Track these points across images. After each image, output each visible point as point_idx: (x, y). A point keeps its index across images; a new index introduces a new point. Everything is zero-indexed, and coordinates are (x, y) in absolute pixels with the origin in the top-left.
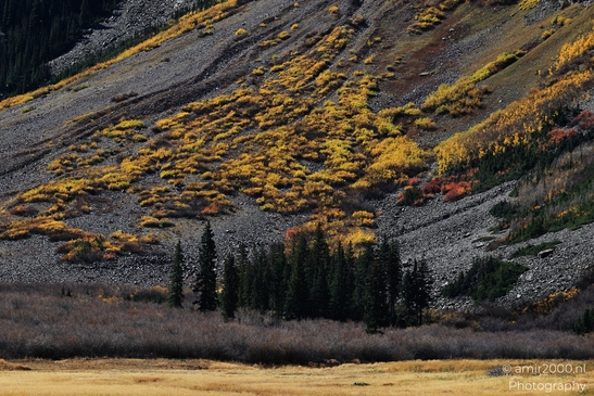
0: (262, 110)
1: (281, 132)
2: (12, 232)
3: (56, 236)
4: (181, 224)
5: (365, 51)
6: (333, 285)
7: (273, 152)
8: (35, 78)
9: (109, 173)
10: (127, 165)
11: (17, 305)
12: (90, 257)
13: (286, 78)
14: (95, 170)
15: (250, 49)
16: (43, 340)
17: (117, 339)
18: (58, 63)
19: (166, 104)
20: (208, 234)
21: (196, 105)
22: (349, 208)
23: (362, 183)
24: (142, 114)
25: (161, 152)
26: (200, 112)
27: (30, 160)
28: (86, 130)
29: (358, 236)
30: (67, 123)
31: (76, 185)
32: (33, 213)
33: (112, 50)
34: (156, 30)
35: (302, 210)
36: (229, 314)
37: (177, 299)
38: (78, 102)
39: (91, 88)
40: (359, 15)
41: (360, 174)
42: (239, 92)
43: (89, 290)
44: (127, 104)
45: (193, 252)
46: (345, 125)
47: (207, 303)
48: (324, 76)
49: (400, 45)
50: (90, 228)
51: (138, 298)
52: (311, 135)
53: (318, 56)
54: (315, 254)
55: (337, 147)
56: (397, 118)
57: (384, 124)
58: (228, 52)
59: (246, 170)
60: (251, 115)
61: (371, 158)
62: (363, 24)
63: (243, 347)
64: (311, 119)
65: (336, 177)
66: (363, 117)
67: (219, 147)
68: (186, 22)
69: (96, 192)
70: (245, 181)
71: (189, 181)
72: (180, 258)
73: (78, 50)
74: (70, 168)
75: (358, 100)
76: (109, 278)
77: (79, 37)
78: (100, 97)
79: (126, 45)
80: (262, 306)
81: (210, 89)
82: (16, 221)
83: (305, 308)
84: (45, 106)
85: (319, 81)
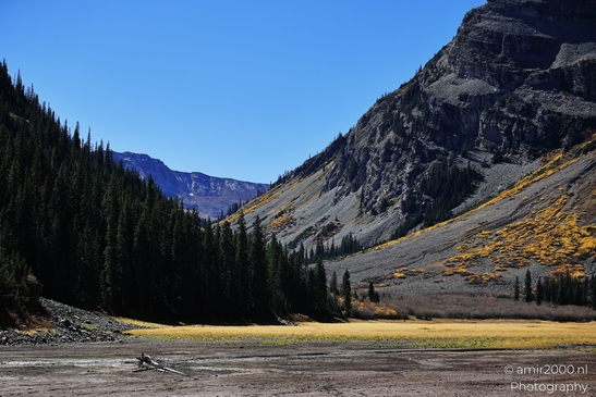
0: (536, 227)
1: (544, 235)
2: (447, 273)
3: (463, 274)
4: (509, 270)
5: (574, 205)
6: (575, 293)
7: (542, 243)
8: (447, 216)
9: (480, 251)
10: (487, 248)
11: (458, 300)
12: (477, 282)
13: (544, 215)
14: (475, 250)
15: (530, 204)
16: (477, 312)
17: (502, 312)
18: (455, 210)
19: (499, 225)
20: (528, 273)
21: (511, 225)
22: (573, 264)
23: (577, 254)
24: (490, 229)
25: (499, 243)
26: (513, 228)
27: (450, 246)
28: (470, 235)
29: (578, 274)
30: (462, 232)
31: (469, 256)
32: (453, 266)
33: (476, 205)
34: (492, 198)
35: (555, 264)
36: (539, 303)
37: (517, 298)
38: (466, 225)
39: (470, 219)
40: (570, 191)
41: (576, 251)
42: (527, 220)
43: (481, 295)
44: (484, 225)
45: (522, 279)
46: (569, 232)
47: (529, 299)
48: (559, 214)
49: (587, 202)
50: (476, 271)
51: (499, 297)
52: (556, 236)
53: (556, 206)
54: (567, 281)
55: (566, 241)
56: (588, 229)
57: (584, 232)
58: (521, 206)
59: (532, 249)
60: (532, 229)
61: (580, 244)
62: (572, 194)
63: (551, 315)
64: (555, 230)
65: (567, 252)
66: (576, 229)
67: (521, 241)
68: (503, 194)
69: (476, 258)
70: (532, 254)
71: (511, 254)
72: (517, 282)
73: (463, 205)
74: (465, 250)
75: (573, 223)
76: (486, 290)
77: (462, 201)
78: (474, 223)
79: (481, 203)
80: (548, 300)
81: (515, 219)
82: (447, 269)
83: (564, 302)
84: (453, 226)
85: (557, 215)
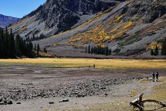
0: (93, 33)
1: (95, 35)
3: (73, 45)
4: (85, 44)
5: (104, 27)
7: (94, 37)
8: (69, 29)
9: (77, 39)
10: (80, 38)
11: (70, 52)
12: (76, 47)
13: (95, 29)
15: (92, 26)
16: (74, 56)
17: (81, 56)
18: (72, 27)
19: (83, 32)
21: (86, 32)
22: (102, 43)
23: (104, 40)
24: (81, 33)
25: (83, 37)
26: (87, 33)
27: (69, 37)
28: (75, 34)
29: (103, 46)
30: (73, 34)
31: (74, 40)
32: (70, 43)
33: (77, 26)
34: (82, 24)
35: (98, 43)
37: (86, 52)
38: (74, 32)
39: (75, 30)
40: (103, 23)
41: (103, 39)
42: (91, 31)
44: (79, 32)
46: (102, 34)
48: (100, 29)
49: (107, 26)
50: (76, 44)
51: (81, 52)
52: (98, 35)
53: (99, 27)
54: (100, 48)
55: (101, 37)
56: (107, 34)
57: (106, 34)
58: (90, 27)
60: (92, 33)
61: (105, 38)
62: (104, 24)
63: (94, 57)
64: (98, 34)
65: (101, 40)
66: (104, 34)
67: (89, 36)
68: (85, 23)
69: (76, 41)
70: (92, 40)
71: (86, 40)
72: (86, 48)
73: (74, 26)
74: (73, 38)
75: (103, 32)
76: (78, 50)
77: (74, 25)
79: (79, 26)
80: (94, 53)
81: (88, 30)
82: (68, 44)
84: (71, 32)
85: (99, 30)
